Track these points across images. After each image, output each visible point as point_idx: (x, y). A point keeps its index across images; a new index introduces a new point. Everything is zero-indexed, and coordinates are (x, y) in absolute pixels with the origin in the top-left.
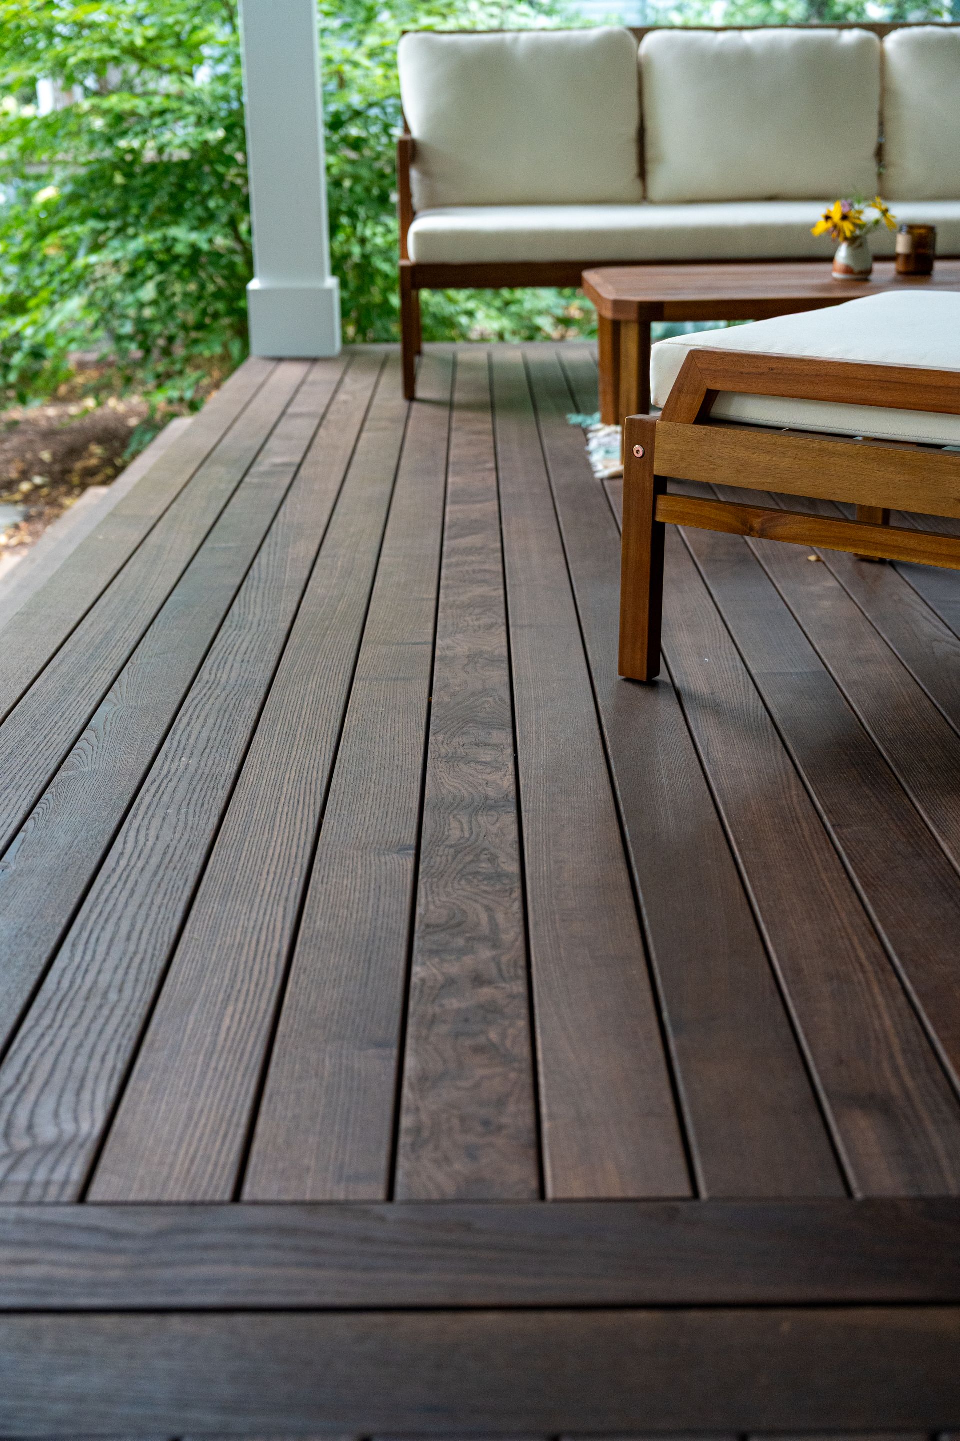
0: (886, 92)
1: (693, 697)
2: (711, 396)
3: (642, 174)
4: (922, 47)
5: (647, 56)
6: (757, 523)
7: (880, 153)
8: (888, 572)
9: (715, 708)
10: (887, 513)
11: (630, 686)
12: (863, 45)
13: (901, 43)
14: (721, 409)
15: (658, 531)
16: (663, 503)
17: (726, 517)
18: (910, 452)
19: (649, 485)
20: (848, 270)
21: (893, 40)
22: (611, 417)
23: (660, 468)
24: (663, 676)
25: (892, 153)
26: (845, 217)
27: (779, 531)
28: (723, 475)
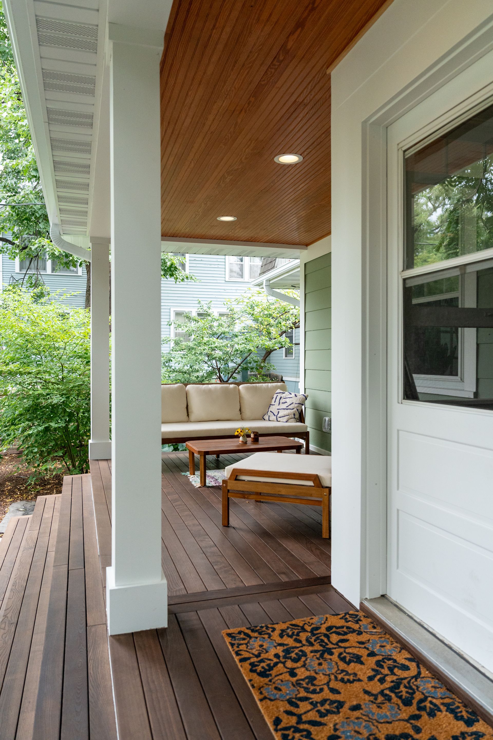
0: (240, 397)
1: (236, 528)
2: (237, 476)
3: (188, 415)
4: (247, 388)
5: (188, 390)
6: (246, 497)
7: (240, 410)
8: (262, 504)
9: (241, 529)
10: (260, 493)
11: (225, 527)
12: (235, 388)
13: (243, 388)
14: (238, 478)
15: (228, 498)
16: (229, 494)
17: (241, 496)
18: (270, 484)
19: (227, 491)
20: (243, 442)
21: (241, 387)
22: (192, 473)
23: (228, 488)
24: (229, 525)
25: (243, 410)
26: (241, 432)
27: (250, 497)
28: (240, 489)
